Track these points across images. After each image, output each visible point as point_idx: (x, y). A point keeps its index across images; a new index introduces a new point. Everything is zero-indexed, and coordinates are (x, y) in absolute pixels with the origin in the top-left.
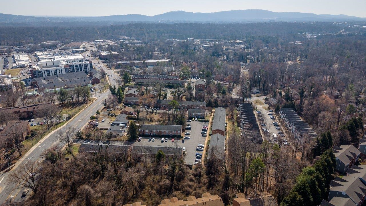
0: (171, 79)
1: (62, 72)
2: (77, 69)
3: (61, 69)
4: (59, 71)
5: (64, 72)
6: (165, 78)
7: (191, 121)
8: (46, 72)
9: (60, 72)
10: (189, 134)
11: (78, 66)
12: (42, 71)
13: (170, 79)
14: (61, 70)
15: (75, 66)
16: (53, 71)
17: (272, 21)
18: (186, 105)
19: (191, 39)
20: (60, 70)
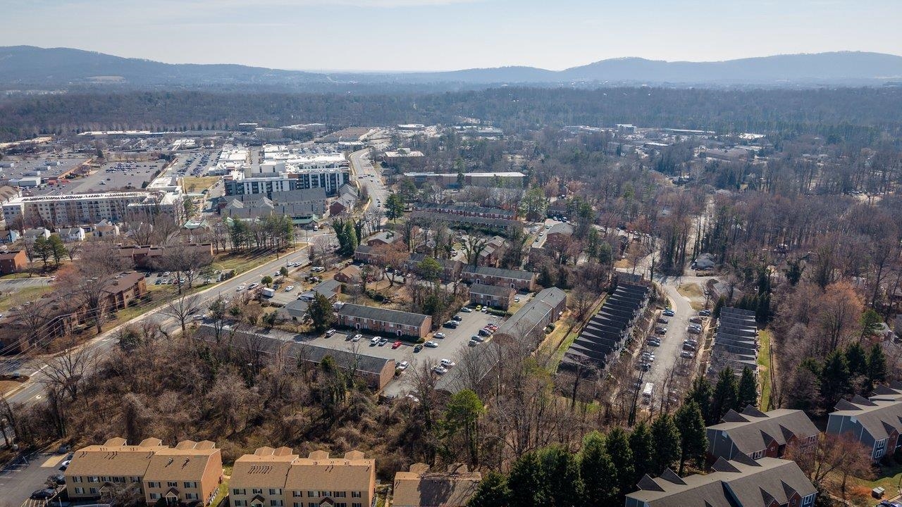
0: (497, 215)
1: (282, 187)
2: (315, 184)
3: (281, 182)
4: (277, 184)
5: (286, 187)
6: (481, 214)
7: (469, 312)
8: (250, 184)
9: (277, 188)
10: (441, 338)
11: (317, 177)
12: (243, 184)
13: (494, 217)
14: (282, 184)
15: (310, 177)
16: (264, 184)
17: (895, 84)
18: (485, 276)
19: (625, 126)
20: (279, 183)
